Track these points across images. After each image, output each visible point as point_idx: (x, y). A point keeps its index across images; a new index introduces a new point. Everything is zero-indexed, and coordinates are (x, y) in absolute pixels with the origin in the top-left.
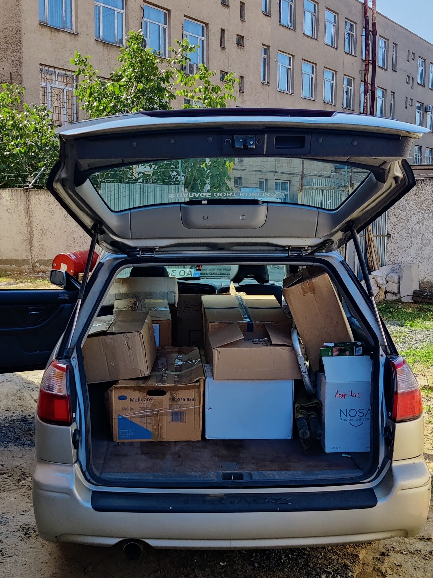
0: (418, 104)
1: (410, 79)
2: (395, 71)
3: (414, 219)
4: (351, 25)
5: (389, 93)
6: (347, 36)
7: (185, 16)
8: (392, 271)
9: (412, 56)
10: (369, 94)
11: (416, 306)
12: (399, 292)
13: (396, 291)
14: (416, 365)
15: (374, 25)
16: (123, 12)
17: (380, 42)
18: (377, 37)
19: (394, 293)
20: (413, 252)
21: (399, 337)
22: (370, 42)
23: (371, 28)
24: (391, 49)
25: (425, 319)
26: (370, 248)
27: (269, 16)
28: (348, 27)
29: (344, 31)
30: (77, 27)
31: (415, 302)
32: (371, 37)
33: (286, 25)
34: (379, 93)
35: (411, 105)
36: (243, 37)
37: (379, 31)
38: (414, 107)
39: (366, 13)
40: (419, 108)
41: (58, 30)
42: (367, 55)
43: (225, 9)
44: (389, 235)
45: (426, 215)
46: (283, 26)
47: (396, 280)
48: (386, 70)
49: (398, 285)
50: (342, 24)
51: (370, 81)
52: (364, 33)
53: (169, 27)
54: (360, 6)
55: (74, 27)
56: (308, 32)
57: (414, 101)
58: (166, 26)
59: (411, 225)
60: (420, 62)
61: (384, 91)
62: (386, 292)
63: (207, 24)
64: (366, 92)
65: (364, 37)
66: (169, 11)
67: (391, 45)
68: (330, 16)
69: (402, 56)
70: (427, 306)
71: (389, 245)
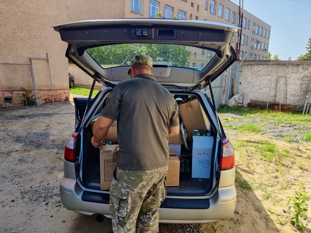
0: (256, 41)
1: (253, 32)
2: (248, 29)
3: (250, 78)
4: (235, 14)
5: (246, 36)
6: (233, 17)
7: (179, 10)
8: (241, 96)
9: (255, 24)
10: (239, 37)
11: (248, 108)
12: (243, 103)
13: (242, 103)
14: (245, 131)
15: (242, 14)
16: (158, 8)
17: (244, 20)
18: (243, 18)
19: (241, 103)
20: (248, 89)
21: (240, 120)
22: (241, 20)
23: (241, 15)
24: (248, 22)
25: (251, 113)
26: (234, 87)
27: (207, 10)
28: (234, 14)
29: (232, 16)
30: (143, 13)
31: (248, 107)
32: (241, 18)
33: (212, 13)
34: (243, 36)
35: (253, 41)
36: (198, 17)
37: (244, 16)
38: (254, 42)
39: (240, 10)
40: (256, 42)
41: (137, 14)
42: (239, 24)
43: (192, 7)
44: (240, 83)
45: (254, 77)
46: (212, 14)
47: (242, 99)
48: (246, 29)
49: (242, 101)
50: (231, 13)
51: (240, 32)
52: (239, 17)
53: (173, 13)
54: (238, 8)
55: (142, 13)
56: (220, 16)
57: (254, 39)
58: (172, 13)
59: (248, 80)
60: (257, 27)
61: (245, 36)
62: (238, 103)
63: (186, 12)
64: (238, 36)
65: (239, 18)
66: (173, 8)
67: (248, 20)
68: (227, 10)
69: (251, 24)
70: (252, 109)
71: (240, 87)
